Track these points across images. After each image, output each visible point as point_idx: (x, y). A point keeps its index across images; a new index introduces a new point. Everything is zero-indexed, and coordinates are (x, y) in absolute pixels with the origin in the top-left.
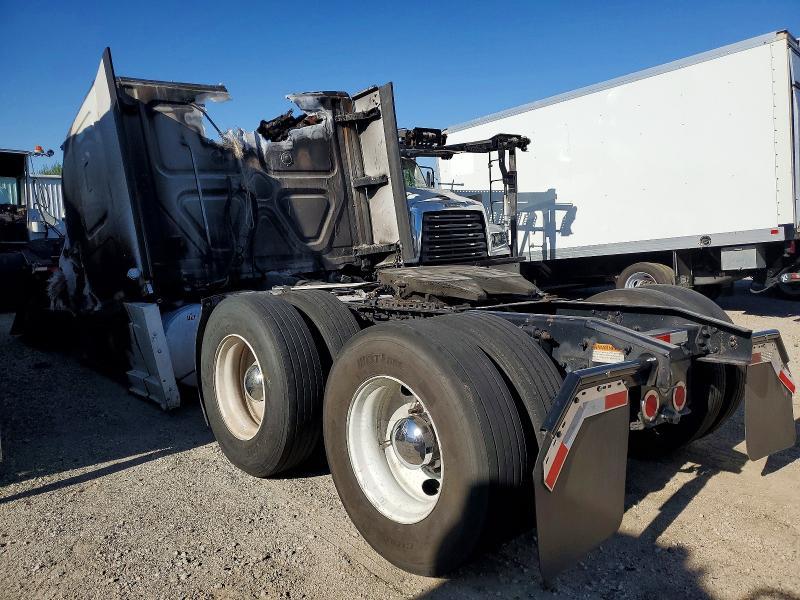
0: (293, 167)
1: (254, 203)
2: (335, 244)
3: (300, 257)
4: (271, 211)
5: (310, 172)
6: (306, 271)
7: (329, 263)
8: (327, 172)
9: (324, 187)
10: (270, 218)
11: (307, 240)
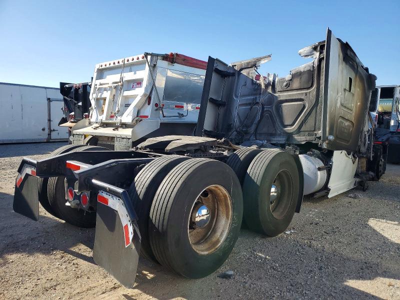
0: (289, 88)
1: (263, 108)
2: (302, 130)
3: (280, 135)
4: (270, 112)
5: (297, 90)
6: (281, 142)
7: (295, 140)
8: (308, 88)
9: (303, 97)
10: (270, 115)
11: (286, 126)
